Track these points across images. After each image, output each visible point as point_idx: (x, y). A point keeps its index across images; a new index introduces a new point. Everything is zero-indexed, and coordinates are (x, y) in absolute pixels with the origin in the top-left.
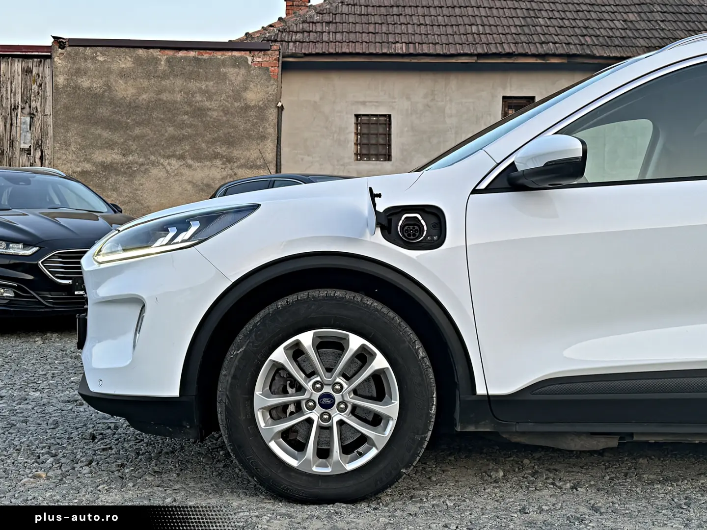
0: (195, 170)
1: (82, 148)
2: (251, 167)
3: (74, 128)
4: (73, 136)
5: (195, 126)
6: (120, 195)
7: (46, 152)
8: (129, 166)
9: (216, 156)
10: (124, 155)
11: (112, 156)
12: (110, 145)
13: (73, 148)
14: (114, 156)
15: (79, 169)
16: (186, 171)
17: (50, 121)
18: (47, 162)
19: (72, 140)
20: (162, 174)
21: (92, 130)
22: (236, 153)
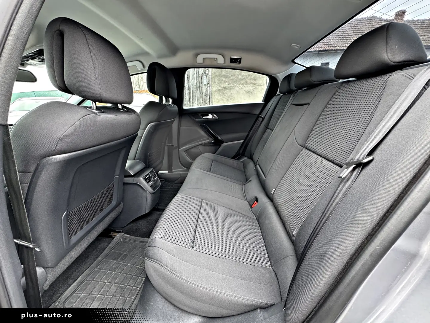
0: (246, 87)
1: (219, 83)
2: (260, 86)
3: (216, 78)
4: (216, 80)
5: (246, 75)
6: (228, 95)
7: (210, 85)
8: (230, 87)
9: (251, 83)
10: (229, 85)
11: (226, 85)
12: (225, 82)
13: (216, 83)
14: (227, 85)
15: (218, 89)
16: (243, 88)
17: (211, 77)
18: (210, 88)
19: (216, 81)
20: (238, 89)
21: (221, 78)
22: (256, 82)
